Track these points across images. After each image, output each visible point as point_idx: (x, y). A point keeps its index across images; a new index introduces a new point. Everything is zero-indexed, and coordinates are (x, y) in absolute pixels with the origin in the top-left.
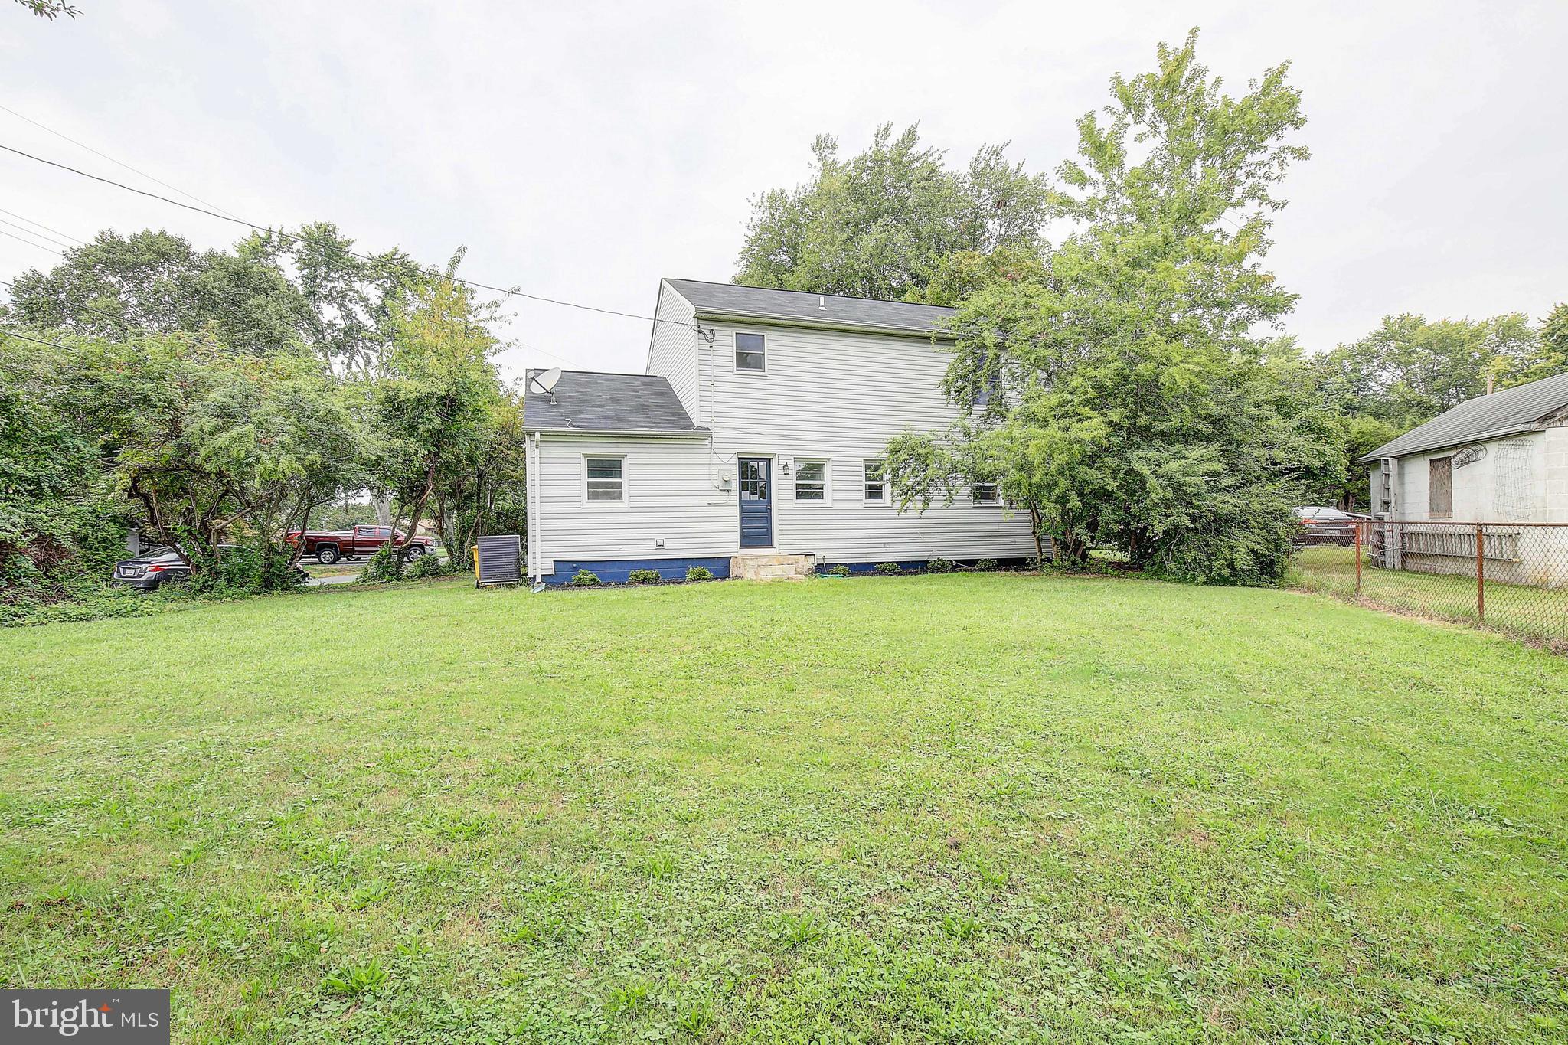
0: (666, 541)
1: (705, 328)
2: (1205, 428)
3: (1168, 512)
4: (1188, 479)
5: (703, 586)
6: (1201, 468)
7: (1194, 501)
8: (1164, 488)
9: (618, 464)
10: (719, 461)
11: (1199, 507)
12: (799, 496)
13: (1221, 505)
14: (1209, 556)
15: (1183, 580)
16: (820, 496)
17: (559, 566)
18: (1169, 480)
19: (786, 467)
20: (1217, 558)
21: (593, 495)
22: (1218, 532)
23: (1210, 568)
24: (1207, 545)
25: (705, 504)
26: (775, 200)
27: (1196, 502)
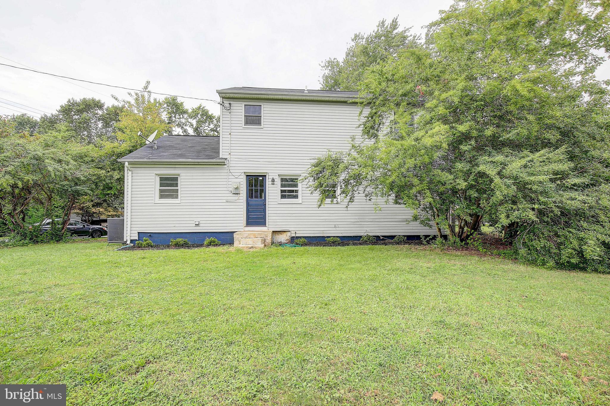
0: (201, 222)
1: (226, 103)
2: (553, 136)
3: (515, 207)
4: (532, 178)
5: (212, 249)
6: (546, 168)
7: (540, 198)
8: (508, 187)
9: (176, 179)
10: (233, 177)
11: (545, 203)
12: (283, 197)
13: (569, 202)
14: (559, 246)
15: (533, 263)
16: (296, 197)
17: (141, 235)
18: (515, 179)
19: (273, 180)
20: (566, 248)
21: (162, 197)
22: (568, 225)
23: (559, 255)
24: (557, 235)
25: (224, 201)
26: (331, 64)
27: (542, 199)
